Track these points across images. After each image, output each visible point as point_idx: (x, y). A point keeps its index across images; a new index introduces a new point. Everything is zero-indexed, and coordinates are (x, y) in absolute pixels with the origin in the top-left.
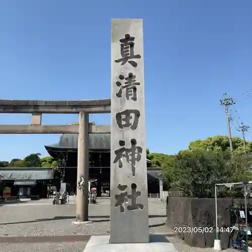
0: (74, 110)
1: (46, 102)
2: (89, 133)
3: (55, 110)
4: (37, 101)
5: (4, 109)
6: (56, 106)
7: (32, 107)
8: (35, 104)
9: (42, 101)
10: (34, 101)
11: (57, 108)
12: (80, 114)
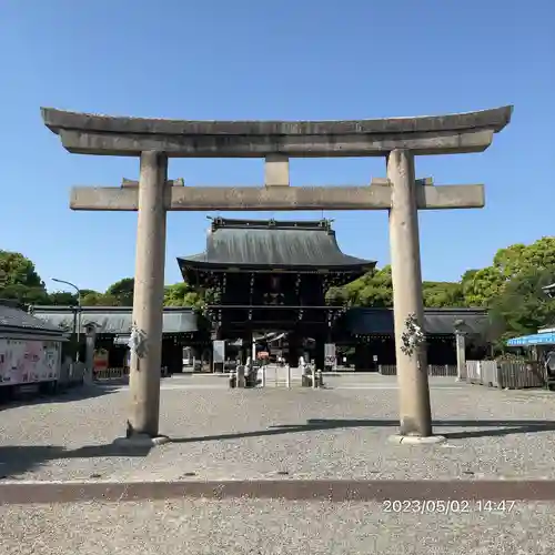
0: (377, 145)
1: (303, 125)
2: (419, 208)
3: (327, 146)
4: (279, 124)
5: (195, 146)
6: (328, 135)
7: (267, 139)
8: (275, 131)
9: (293, 123)
10: (271, 124)
11: (332, 142)
12: (392, 156)
